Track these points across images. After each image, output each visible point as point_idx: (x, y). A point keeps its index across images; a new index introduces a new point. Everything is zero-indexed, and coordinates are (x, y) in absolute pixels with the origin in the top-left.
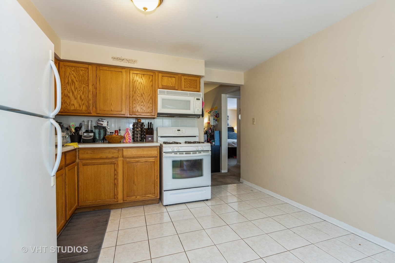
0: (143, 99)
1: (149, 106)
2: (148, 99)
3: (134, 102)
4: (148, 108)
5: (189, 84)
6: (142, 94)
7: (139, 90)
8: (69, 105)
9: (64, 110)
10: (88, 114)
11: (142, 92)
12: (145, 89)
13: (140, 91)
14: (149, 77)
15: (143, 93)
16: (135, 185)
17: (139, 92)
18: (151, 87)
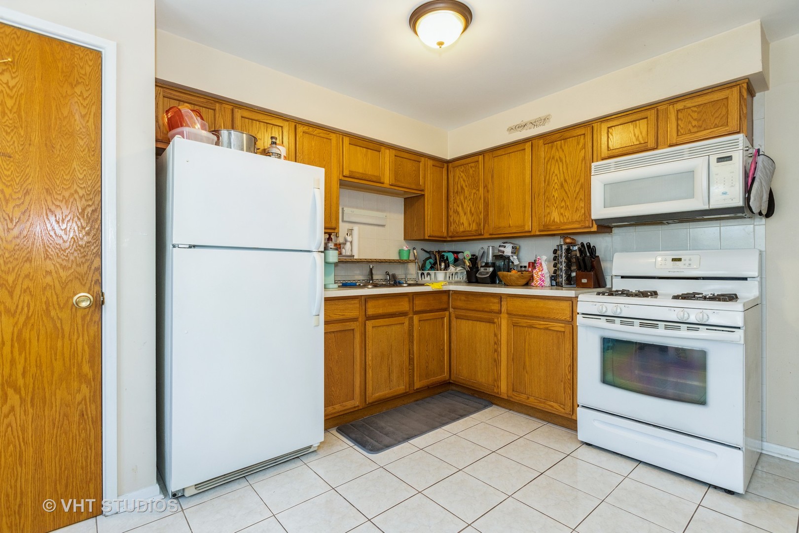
0: (564, 193)
1: (578, 208)
2: (575, 191)
3: (547, 203)
4: (576, 211)
5: (695, 120)
6: (562, 184)
7: (556, 175)
8: (458, 225)
9: (453, 234)
10: (477, 237)
11: (562, 178)
12: (569, 170)
13: (559, 178)
14: (578, 140)
15: (563, 181)
16: (527, 372)
17: (556, 181)
18: (582, 163)
